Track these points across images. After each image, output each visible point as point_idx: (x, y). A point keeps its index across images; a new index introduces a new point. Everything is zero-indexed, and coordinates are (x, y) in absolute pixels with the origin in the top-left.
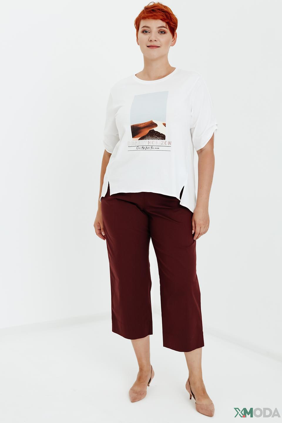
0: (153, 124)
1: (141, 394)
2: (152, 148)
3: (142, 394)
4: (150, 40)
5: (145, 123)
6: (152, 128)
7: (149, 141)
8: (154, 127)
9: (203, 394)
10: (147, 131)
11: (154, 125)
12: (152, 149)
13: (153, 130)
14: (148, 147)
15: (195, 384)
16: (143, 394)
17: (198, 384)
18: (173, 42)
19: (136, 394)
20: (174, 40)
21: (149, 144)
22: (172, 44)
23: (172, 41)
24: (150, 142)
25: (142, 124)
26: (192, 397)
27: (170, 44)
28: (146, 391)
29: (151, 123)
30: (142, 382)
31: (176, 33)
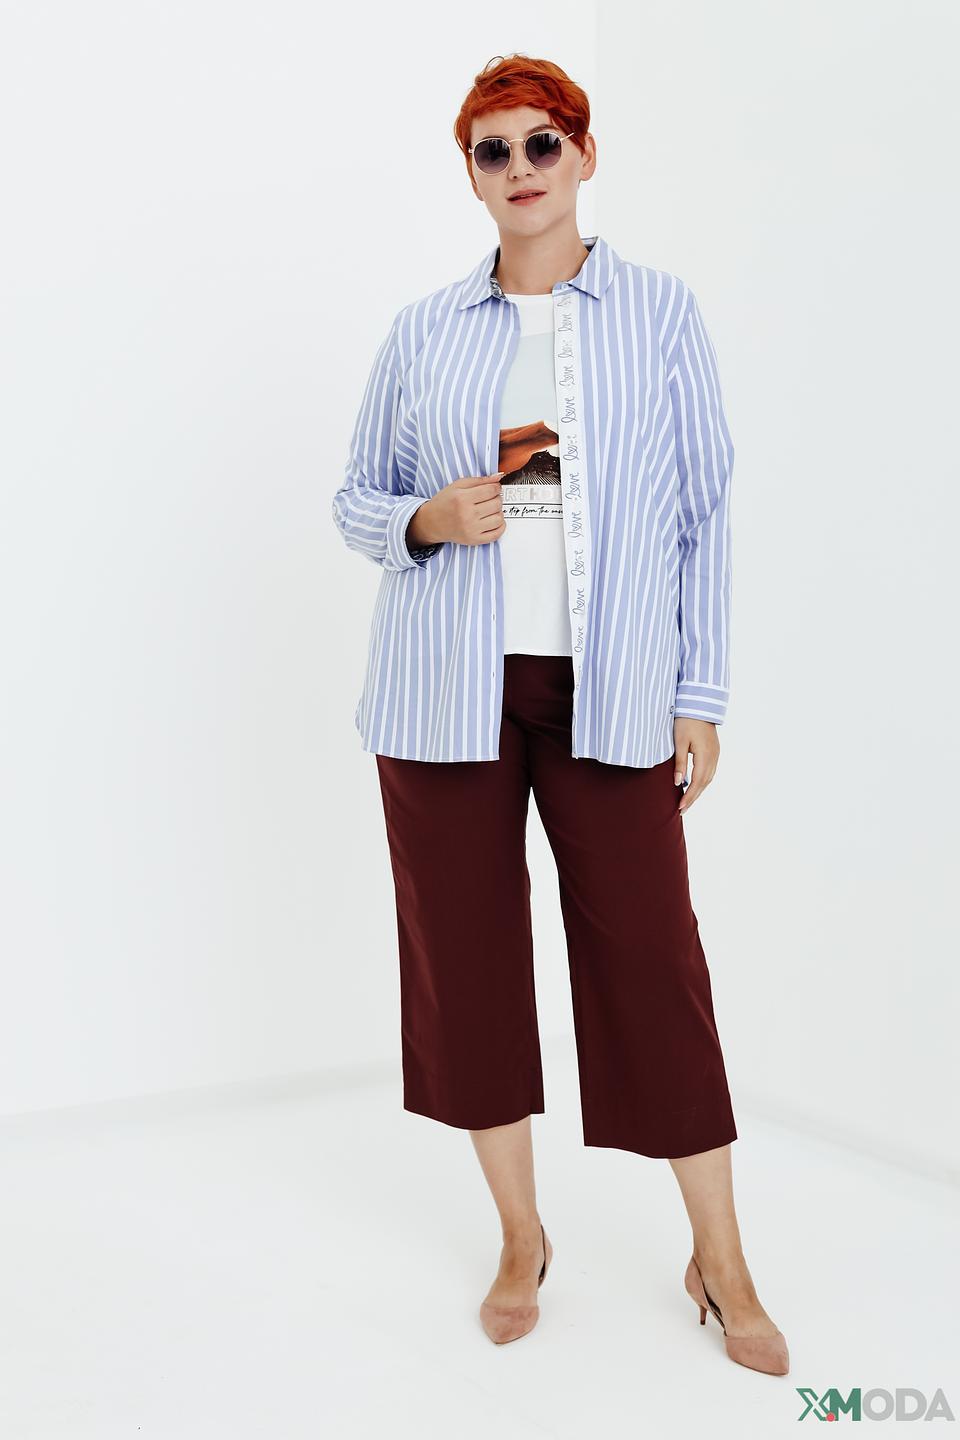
0: (544, 435)
1: (521, 1317)
2: (544, 509)
3: (526, 1314)
4: (511, 177)
5: (520, 429)
6: (541, 448)
7: (532, 490)
8: (546, 444)
9: (746, 1303)
10: (524, 456)
11: (547, 438)
12: (543, 514)
13: (546, 454)
14: (529, 508)
15: (718, 1270)
16: (530, 1315)
17: (729, 1271)
18: (587, 167)
19: (508, 1318)
20: (589, 161)
21: (532, 498)
22: (583, 173)
23: (584, 165)
24: (535, 491)
25: (511, 431)
26: (710, 1315)
27: (578, 174)
28: (537, 1308)
29: (539, 431)
30: (521, 1278)
31: (591, 138)
